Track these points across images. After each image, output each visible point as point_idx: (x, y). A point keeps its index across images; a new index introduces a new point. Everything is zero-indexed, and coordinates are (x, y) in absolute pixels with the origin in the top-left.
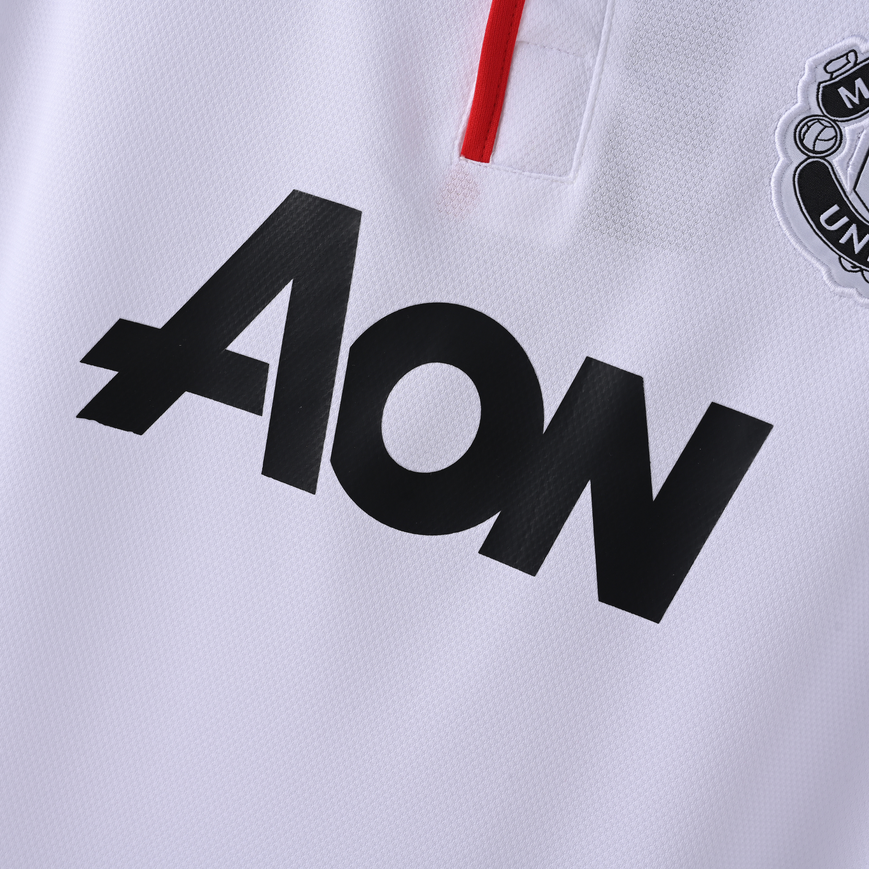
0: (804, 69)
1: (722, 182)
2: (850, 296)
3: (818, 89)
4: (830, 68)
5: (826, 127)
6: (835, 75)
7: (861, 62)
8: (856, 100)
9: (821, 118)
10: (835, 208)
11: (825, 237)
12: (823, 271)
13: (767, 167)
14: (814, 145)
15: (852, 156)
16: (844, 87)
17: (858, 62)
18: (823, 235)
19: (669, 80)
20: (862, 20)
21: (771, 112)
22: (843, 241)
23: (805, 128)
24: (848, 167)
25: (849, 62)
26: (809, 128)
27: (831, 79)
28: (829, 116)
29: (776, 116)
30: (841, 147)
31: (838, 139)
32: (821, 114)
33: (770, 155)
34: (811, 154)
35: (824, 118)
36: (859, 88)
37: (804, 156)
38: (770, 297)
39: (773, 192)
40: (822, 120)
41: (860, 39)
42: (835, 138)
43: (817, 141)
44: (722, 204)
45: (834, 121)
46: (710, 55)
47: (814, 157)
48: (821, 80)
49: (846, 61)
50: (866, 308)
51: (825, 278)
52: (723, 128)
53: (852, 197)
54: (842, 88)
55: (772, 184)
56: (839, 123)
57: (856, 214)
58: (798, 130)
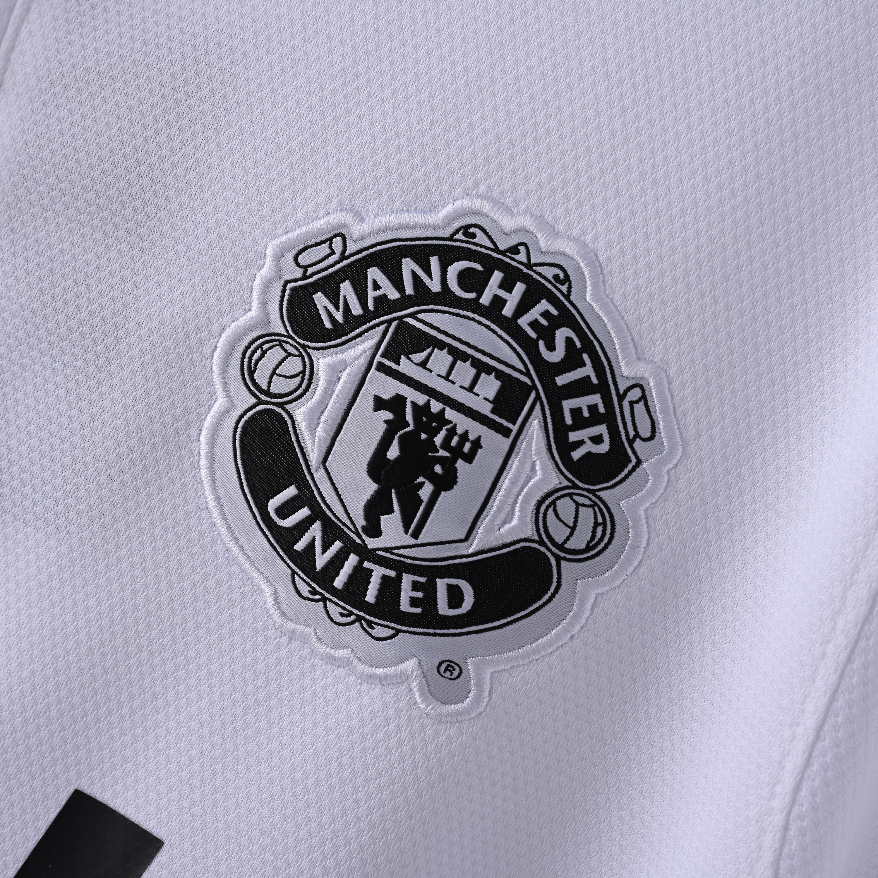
0: (265, 256)
1: (123, 426)
2: (305, 639)
3: (284, 291)
4: (303, 260)
5: (290, 355)
6: (310, 271)
7: (351, 255)
8: (339, 317)
9: (285, 339)
10: (291, 491)
11: (273, 537)
12: (268, 590)
13: (196, 409)
14: (270, 382)
15: (326, 408)
16: (323, 293)
17: (347, 254)
18: (271, 533)
19: (62, 251)
20: (359, 186)
21: (210, 321)
22: (299, 546)
23: (259, 352)
24: (318, 424)
25: (333, 253)
26: (264, 353)
27: (305, 277)
28: (297, 338)
29: (216, 327)
30: (310, 390)
31: (307, 377)
32: (283, 332)
33: (202, 391)
34: (263, 397)
35: (289, 340)
36: (345, 297)
37: (253, 398)
38: (182, 625)
39: (203, 452)
40: (286, 342)
41: (353, 217)
42: (301, 375)
43: (275, 376)
44: (119, 463)
45: (304, 347)
46: (127, 218)
47: (267, 403)
48: (288, 278)
49: (328, 251)
50: (327, 663)
51: (270, 603)
52: (134, 338)
53: (320, 476)
54: (320, 294)
55: (203, 438)
56: (310, 351)
57: (323, 505)
58: (248, 355)
